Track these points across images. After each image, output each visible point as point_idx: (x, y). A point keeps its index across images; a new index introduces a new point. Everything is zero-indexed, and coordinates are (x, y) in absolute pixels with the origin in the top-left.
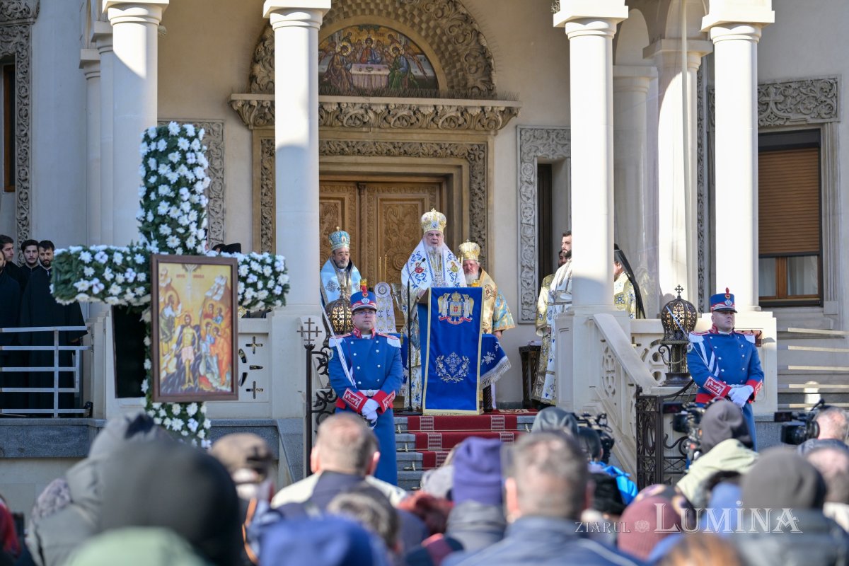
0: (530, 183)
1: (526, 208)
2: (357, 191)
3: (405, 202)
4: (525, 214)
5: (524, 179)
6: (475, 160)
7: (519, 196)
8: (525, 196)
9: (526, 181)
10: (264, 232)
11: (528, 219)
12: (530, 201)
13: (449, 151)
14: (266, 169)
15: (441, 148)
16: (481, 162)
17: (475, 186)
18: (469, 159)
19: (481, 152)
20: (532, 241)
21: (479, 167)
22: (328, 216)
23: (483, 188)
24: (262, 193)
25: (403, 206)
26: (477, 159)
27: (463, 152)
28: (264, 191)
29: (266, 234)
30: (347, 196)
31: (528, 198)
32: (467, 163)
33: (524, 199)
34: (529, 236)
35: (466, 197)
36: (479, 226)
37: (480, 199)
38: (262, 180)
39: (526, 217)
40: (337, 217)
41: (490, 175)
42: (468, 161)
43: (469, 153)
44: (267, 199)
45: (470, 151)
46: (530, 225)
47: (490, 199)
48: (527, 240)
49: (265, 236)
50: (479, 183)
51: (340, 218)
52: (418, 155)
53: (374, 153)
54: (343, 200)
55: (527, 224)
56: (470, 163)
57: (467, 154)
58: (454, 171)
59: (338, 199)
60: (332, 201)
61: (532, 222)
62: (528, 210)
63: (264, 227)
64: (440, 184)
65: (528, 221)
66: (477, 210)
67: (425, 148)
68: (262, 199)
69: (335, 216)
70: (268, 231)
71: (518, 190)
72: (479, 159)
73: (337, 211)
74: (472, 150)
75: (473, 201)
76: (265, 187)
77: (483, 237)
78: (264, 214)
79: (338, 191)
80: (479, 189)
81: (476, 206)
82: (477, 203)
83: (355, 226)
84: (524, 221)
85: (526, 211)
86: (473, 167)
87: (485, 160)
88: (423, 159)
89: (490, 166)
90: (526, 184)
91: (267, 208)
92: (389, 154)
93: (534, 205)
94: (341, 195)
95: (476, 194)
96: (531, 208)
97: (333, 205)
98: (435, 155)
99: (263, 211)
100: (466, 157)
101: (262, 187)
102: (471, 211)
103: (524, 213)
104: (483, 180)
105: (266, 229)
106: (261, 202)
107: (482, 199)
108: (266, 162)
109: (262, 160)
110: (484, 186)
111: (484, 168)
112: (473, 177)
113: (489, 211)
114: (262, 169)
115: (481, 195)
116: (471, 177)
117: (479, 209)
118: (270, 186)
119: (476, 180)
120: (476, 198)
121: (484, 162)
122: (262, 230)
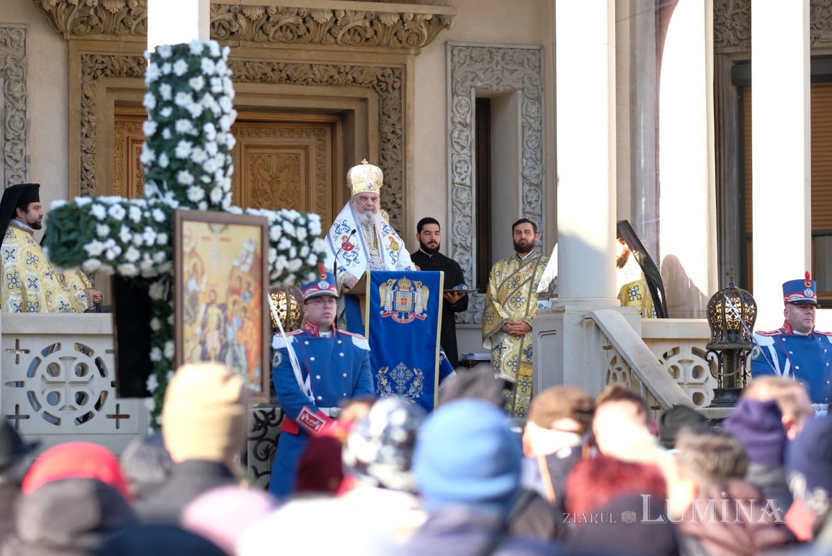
0: (465, 125)
1: (460, 161)
3: (281, 151)
4: (459, 170)
5: (457, 120)
6: (387, 90)
7: (449, 144)
8: (458, 143)
9: (460, 123)
10: (85, 191)
11: (463, 176)
12: (465, 151)
13: (350, 77)
14: (87, 98)
15: (339, 73)
16: (396, 94)
17: (387, 129)
18: (378, 89)
19: (396, 79)
20: (467, 209)
21: (393, 101)
23: (398, 131)
24: (82, 133)
25: (279, 156)
26: (390, 89)
27: (370, 79)
28: (85, 131)
31: (463, 147)
32: (376, 95)
33: (458, 148)
34: (463, 202)
37: (394, 147)
38: (82, 114)
39: (460, 174)
41: (409, 112)
42: (378, 92)
43: (379, 81)
44: (89, 142)
45: (380, 78)
46: (465, 185)
47: (410, 147)
48: (460, 206)
50: (393, 124)
52: (306, 82)
53: (244, 77)
55: (461, 185)
56: (380, 96)
57: (375, 82)
58: (357, 107)
61: (467, 182)
62: (462, 165)
63: (85, 183)
64: (332, 125)
65: (463, 179)
67: (316, 73)
68: (82, 142)
71: (448, 136)
72: (394, 89)
74: (383, 76)
75: (383, 149)
76: (86, 124)
78: (85, 165)
80: (393, 132)
81: (388, 157)
82: (389, 153)
84: (457, 180)
85: (459, 165)
86: (384, 100)
87: (402, 91)
88: (312, 88)
89: (409, 100)
90: (459, 127)
91: (89, 155)
92: (264, 79)
93: (471, 157)
95: (389, 140)
96: (466, 162)
98: (331, 82)
99: (83, 159)
100: (373, 87)
101: (82, 125)
103: (456, 168)
104: (399, 120)
105: (87, 187)
106: (81, 147)
107: (398, 146)
108: (88, 87)
109: (82, 85)
110: (400, 129)
111: (400, 103)
112: (383, 114)
113: (408, 165)
114: (82, 98)
115: (395, 141)
116: (379, 115)
117: (393, 162)
118: (93, 124)
119: (389, 119)
120: (389, 146)
121: (400, 94)
122: (82, 188)
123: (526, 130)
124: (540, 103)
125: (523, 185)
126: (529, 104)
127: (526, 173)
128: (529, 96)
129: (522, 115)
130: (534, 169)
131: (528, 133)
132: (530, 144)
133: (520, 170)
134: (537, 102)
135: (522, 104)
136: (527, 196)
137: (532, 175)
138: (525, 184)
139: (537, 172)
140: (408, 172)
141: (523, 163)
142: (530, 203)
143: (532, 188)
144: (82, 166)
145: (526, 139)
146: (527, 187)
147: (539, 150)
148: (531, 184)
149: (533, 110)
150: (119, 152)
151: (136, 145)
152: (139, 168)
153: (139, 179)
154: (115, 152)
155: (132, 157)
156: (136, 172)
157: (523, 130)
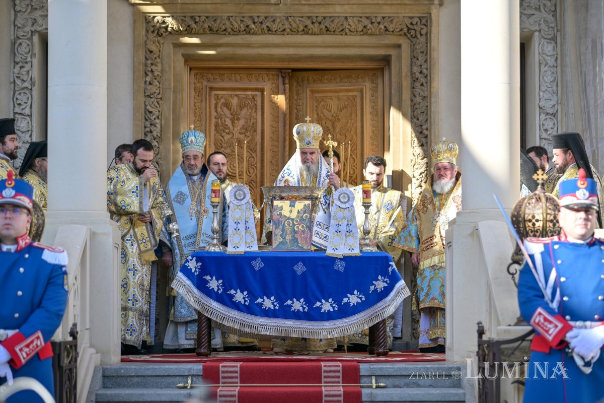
2: (281, 79)
3: (341, 94)
6: (416, 36)
10: (148, 129)
13: (382, 27)
14: (151, 52)
15: (372, 23)
16: (423, 39)
17: (416, 70)
18: (409, 35)
19: (423, 26)
21: (420, 46)
22: (244, 112)
23: (425, 71)
24: (146, 82)
25: (339, 98)
26: (418, 35)
27: (401, 27)
28: (148, 79)
29: (151, 132)
30: (267, 86)
32: (409, 41)
35: (406, 83)
36: (420, 119)
37: (422, 85)
38: (146, 65)
40: (256, 112)
41: (434, 54)
42: (409, 38)
43: (409, 28)
44: (153, 89)
45: (410, 26)
47: (434, 84)
49: (149, 135)
50: (421, 66)
51: (259, 113)
52: (344, 32)
53: (289, 30)
54: (262, 91)
56: (412, 42)
57: (405, 30)
58: (393, 52)
59: (256, 90)
60: (250, 93)
63: (148, 124)
64: (382, 70)
66: (418, 99)
67: (352, 23)
68: (145, 89)
69: (254, 111)
70: (153, 128)
72: (421, 35)
73: (256, 105)
74: (411, 24)
75: (413, 88)
76: (149, 73)
77: (425, 132)
78: (149, 108)
79: (257, 80)
80: (421, 72)
82: (418, 90)
83: (277, 122)
86: (414, 45)
87: (428, 36)
88: (351, 37)
89: (434, 43)
91: (152, 100)
92: (306, 31)
94: (260, 86)
95: (417, 79)
97: (251, 97)
98: (366, 31)
99: (147, 103)
100: (405, 34)
101: (146, 74)
102: (412, 101)
104: (426, 61)
105: (149, 126)
106: (145, 93)
107: (425, 84)
108: (151, 43)
109: (146, 41)
110: (427, 69)
111: (427, 46)
112: (413, 58)
113: (433, 100)
114: (146, 52)
115: (423, 80)
116: (411, 59)
117: (421, 98)
118: (156, 73)
119: (417, 61)
120: (418, 84)
121: (427, 39)
122: (145, 127)
123: (542, 66)
124: (556, 43)
125: (540, 115)
126: (545, 43)
127: (542, 104)
128: (545, 37)
129: (539, 54)
130: (551, 100)
131: (543, 69)
132: (545, 78)
133: (537, 102)
134: (553, 42)
135: (539, 45)
136: (543, 125)
137: (548, 106)
138: (542, 114)
139: (553, 103)
140: (432, 106)
141: (539, 95)
142: (546, 130)
143: (548, 117)
144: (146, 109)
145: (541, 74)
146: (543, 116)
147: (555, 82)
148: (547, 114)
149: (549, 48)
150: (199, 98)
151: (214, 93)
152: (216, 111)
153: (217, 120)
154: (195, 98)
155: (210, 102)
156: (214, 114)
157: (540, 67)
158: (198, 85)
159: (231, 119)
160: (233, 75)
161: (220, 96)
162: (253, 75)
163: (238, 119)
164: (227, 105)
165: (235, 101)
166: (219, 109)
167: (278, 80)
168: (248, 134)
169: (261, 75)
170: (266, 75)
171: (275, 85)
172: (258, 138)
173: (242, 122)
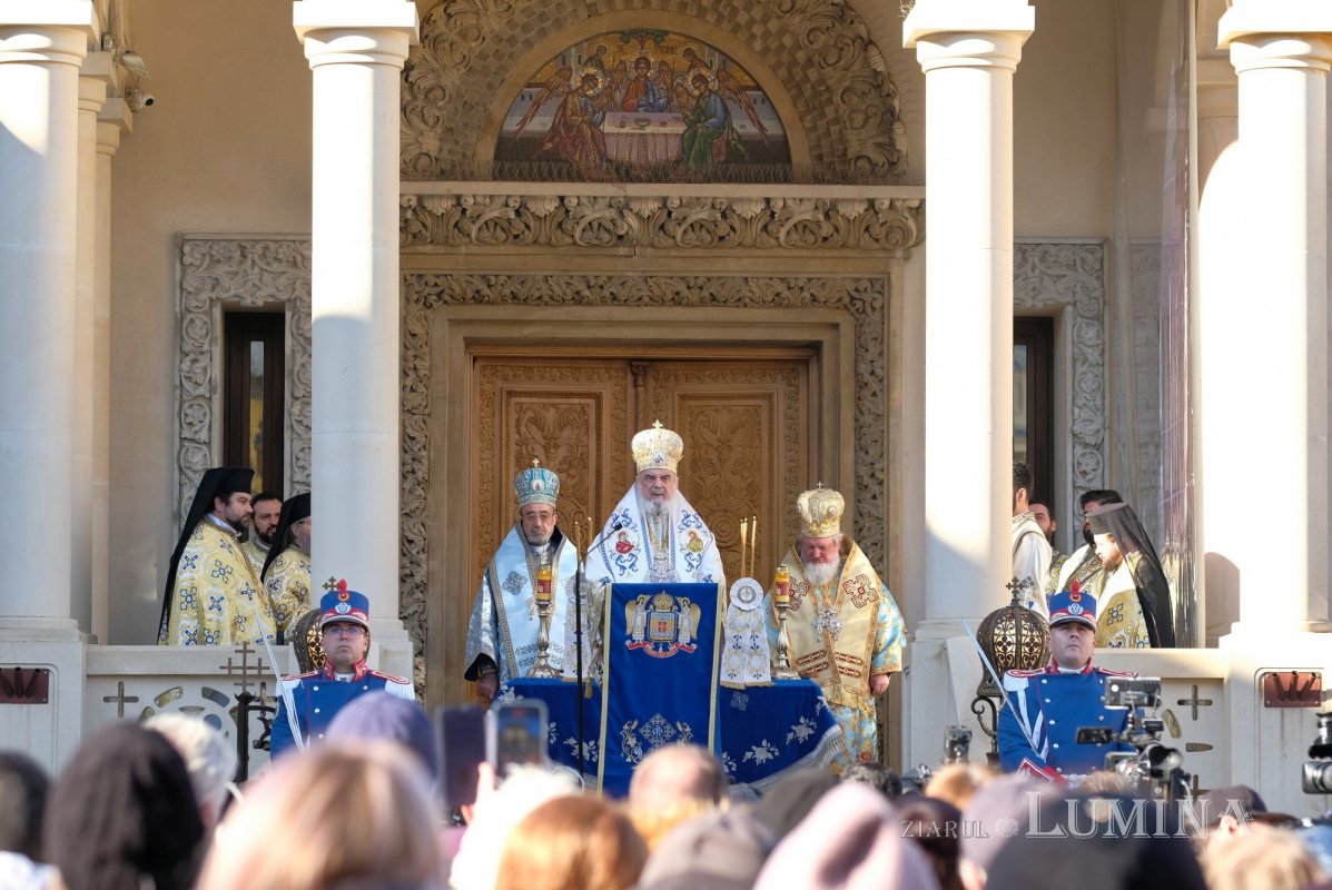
2: (630, 378)
3: (734, 402)
6: (864, 311)
10: (407, 469)
13: (807, 294)
14: (413, 337)
15: (789, 288)
16: (876, 316)
17: (864, 368)
18: (852, 309)
19: (876, 295)
21: (872, 327)
22: (566, 433)
23: (879, 371)
24: (404, 389)
25: (730, 409)
26: (869, 310)
27: (838, 295)
28: (408, 384)
29: (413, 474)
30: (607, 390)
32: (851, 318)
35: (847, 390)
36: (872, 452)
37: (874, 394)
38: (405, 359)
40: (587, 433)
41: (895, 343)
42: (852, 314)
43: (852, 298)
45: (853, 293)
47: (895, 394)
49: (409, 479)
50: (872, 361)
51: (593, 436)
52: (741, 302)
53: (648, 299)
54: (598, 397)
56: (856, 320)
57: (847, 300)
58: (825, 336)
59: (588, 395)
60: (576, 401)
63: (408, 458)
64: (806, 362)
66: (868, 418)
67: (755, 289)
68: (404, 399)
69: (583, 432)
70: (415, 467)
72: (873, 309)
73: (587, 422)
74: (857, 290)
75: (860, 398)
76: (410, 374)
77: (880, 475)
79: (589, 379)
80: (872, 373)
81: (866, 409)
82: (867, 403)
86: (861, 325)
87: (885, 311)
88: (755, 311)
91: (416, 417)
92: (677, 301)
94: (594, 388)
95: (867, 384)
97: (578, 408)
98: (779, 302)
99: (406, 423)
100: (845, 307)
101: (406, 376)
102: (856, 419)
104: (881, 354)
105: (410, 464)
106: (404, 406)
107: (879, 393)
108: (414, 322)
109: (405, 317)
110: (882, 368)
111: (883, 329)
112: (860, 347)
113: (892, 420)
114: (405, 337)
115: (877, 389)
116: (856, 349)
117: (872, 416)
118: (421, 374)
119: (866, 353)
120: (867, 393)
121: (882, 316)
122: (403, 466)
123: (1079, 364)
124: (1102, 324)
125: (1074, 446)
126: (1083, 325)
127: (1078, 428)
128: (1084, 314)
129: (1073, 342)
130: (1092, 421)
131: (1080, 369)
132: (1083, 384)
133: (1069, 425)
134: (1097, 323)
135: (1074, 327)
136: (1079, 463)
137: (1088, 431)
138: (1077, 446)
139: (1095, 426)
140: (892, 430)
141: (1073, 413)
142: (1084, 473)
143: (1088, 450)
144: (405, 434)
145: (1077, 378)
146: (1079, 449)
147: (1101, 392)
148: (1086, 445)
149: (1090, 333)
150: (488, 409)
151: (515, 400)
152: (519, 433)
153: (519, 448)
154: (482, 410)
155: (507, 416)
156: (514, 437)
157: (1074, 366)
158: (488, 387)
159: (544, 447)
160: (548, 369)
161: (525, 406)
162: (583, 370)
163: (556, 447)
164: (537, 422)
165: (550, 415)
166: (523, 429)
167: (624, 378)
168: (572, 472)
169: (596, 370)
170: (604, 371)
171: (619, 388)
172: (592, 478)
173: (562, 452)
